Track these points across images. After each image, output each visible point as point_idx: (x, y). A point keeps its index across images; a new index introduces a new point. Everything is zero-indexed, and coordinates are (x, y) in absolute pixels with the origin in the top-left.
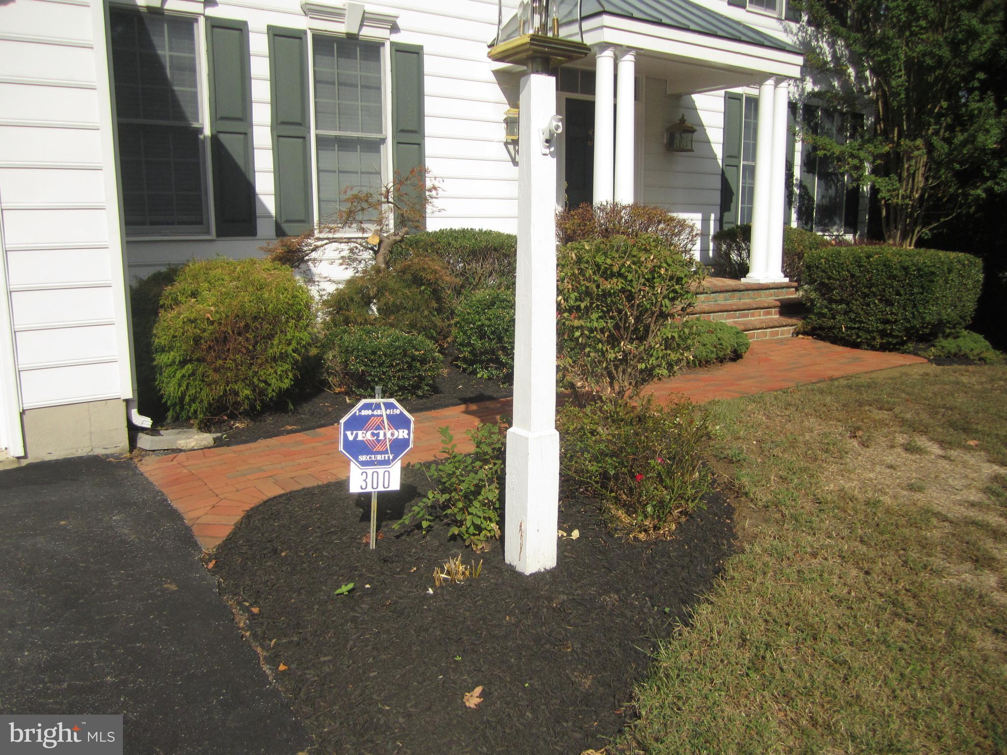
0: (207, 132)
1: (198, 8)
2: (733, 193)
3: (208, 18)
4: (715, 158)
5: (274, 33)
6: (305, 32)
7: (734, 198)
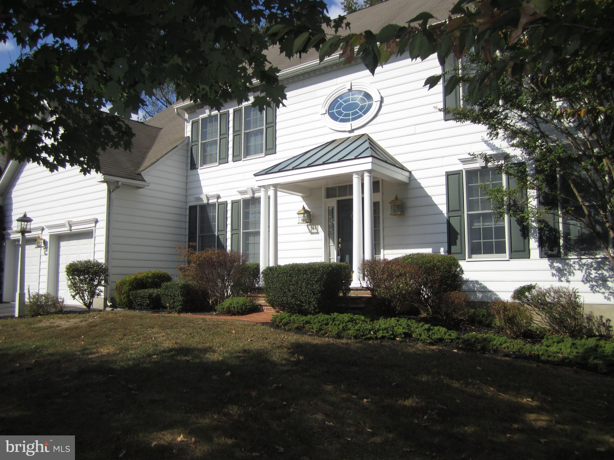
0: (216, 235)
1: (215, 200)
2: (457, 234)
3: (218, 203)
4: (441, 213)
5: (233, 203)
6: (240, 200)
7: (459, 236)
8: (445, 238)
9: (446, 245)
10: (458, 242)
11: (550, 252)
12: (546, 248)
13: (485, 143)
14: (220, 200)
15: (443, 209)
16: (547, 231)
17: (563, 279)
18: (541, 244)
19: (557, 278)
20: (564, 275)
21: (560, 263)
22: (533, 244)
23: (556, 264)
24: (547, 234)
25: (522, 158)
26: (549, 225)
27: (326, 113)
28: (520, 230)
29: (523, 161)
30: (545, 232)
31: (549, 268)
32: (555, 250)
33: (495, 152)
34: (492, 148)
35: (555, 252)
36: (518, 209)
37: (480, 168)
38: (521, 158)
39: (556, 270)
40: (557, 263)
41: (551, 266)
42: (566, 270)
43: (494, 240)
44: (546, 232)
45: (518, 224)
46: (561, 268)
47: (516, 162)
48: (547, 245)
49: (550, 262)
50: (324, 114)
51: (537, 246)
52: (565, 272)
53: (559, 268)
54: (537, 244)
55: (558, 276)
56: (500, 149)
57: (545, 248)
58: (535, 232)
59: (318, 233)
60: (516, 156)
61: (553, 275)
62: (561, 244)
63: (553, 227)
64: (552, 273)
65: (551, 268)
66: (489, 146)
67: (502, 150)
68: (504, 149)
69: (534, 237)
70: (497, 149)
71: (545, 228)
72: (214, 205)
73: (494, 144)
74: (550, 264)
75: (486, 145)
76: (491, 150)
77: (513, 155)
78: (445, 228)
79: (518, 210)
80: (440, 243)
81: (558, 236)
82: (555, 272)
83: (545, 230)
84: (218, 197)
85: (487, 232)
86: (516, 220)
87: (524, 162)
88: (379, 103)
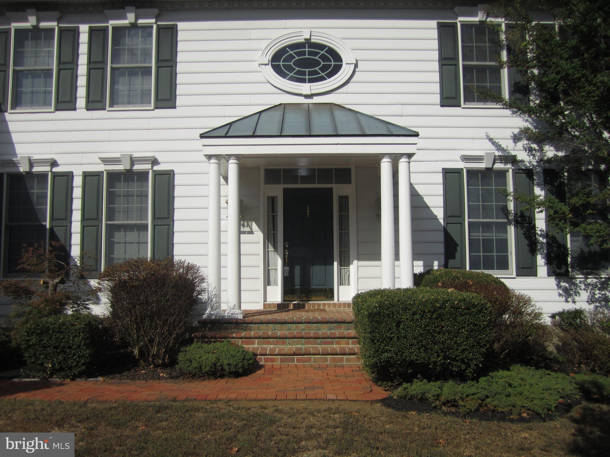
0: (48, 227)
1: (48, 169)
2: (456, 245)
3: (52, 172)
4: (435, 218)
5: (86, 175)
6: (103, 172)
7: (459, 249)
8: (441, 248)
9: (442, 257)
10: (458, 254)
11: (558, 271)
12: (555, 266)
13: (490, 141)
14: (55, 170)
15: (439, 213)
16: (556, 247)
17: (569, 299)
18: (549, 262)
19: (564, 298)
20: (570, 295)
21: (567, 283)
22: (540, 260)
23: (562, 284)
24: (556, 250)
25: (530, 164)
26: (558, 241)
27: (268, 64)
28: (528, 245)
29: (531, 167)
30: (553, 249)
31: (556, 287)
32: (563, 268)
33: (500, 154)
34: (498, 148)
35: (563, 271)
36: (525, 220)
37: (484, 169)
38: (528, 165)
39: (563, 290)
40: (563, 282)
41: (559, 286)
42: (572, 290)
43: (495, 254)
44: (555, 249)
45: (526, 237)
46: (568, 287)
47: (523, 168)
48: (555, 263)
49: (557, 282)
50: (266, 65)
51: (544, 263)
52: (572, 292)
53: (566, 287)
54: (543, 260)
55: (565, 296)
56: (506, 150)
57: (553, 266)
58: (542, 247)
59: (251, 232)
60: (524, 161)
61: (560, 295)
62: (569, 263)
63: (562, 243)
64: (559, 293)
65: (558, 288)
66: (494, 145)
67: (509, 153)
68: (511, 152)
69: (541, 254)
70: (503, 150)
71: (553, 244)
72: (43, 176)
73: (499, 144)
74: (557, 283)
75: (490, 143)
76: (497, 150)
77: (521, 159)
78: (441, 237)
79: (525, 222)
80: (435, 255)
81: (567, 253)
82: (561, 292)
83: (554, 246)
84: (54, 163)
85: (487, 244)
86: (523, 234)
87: (532, 169)
88: (353, 66)
